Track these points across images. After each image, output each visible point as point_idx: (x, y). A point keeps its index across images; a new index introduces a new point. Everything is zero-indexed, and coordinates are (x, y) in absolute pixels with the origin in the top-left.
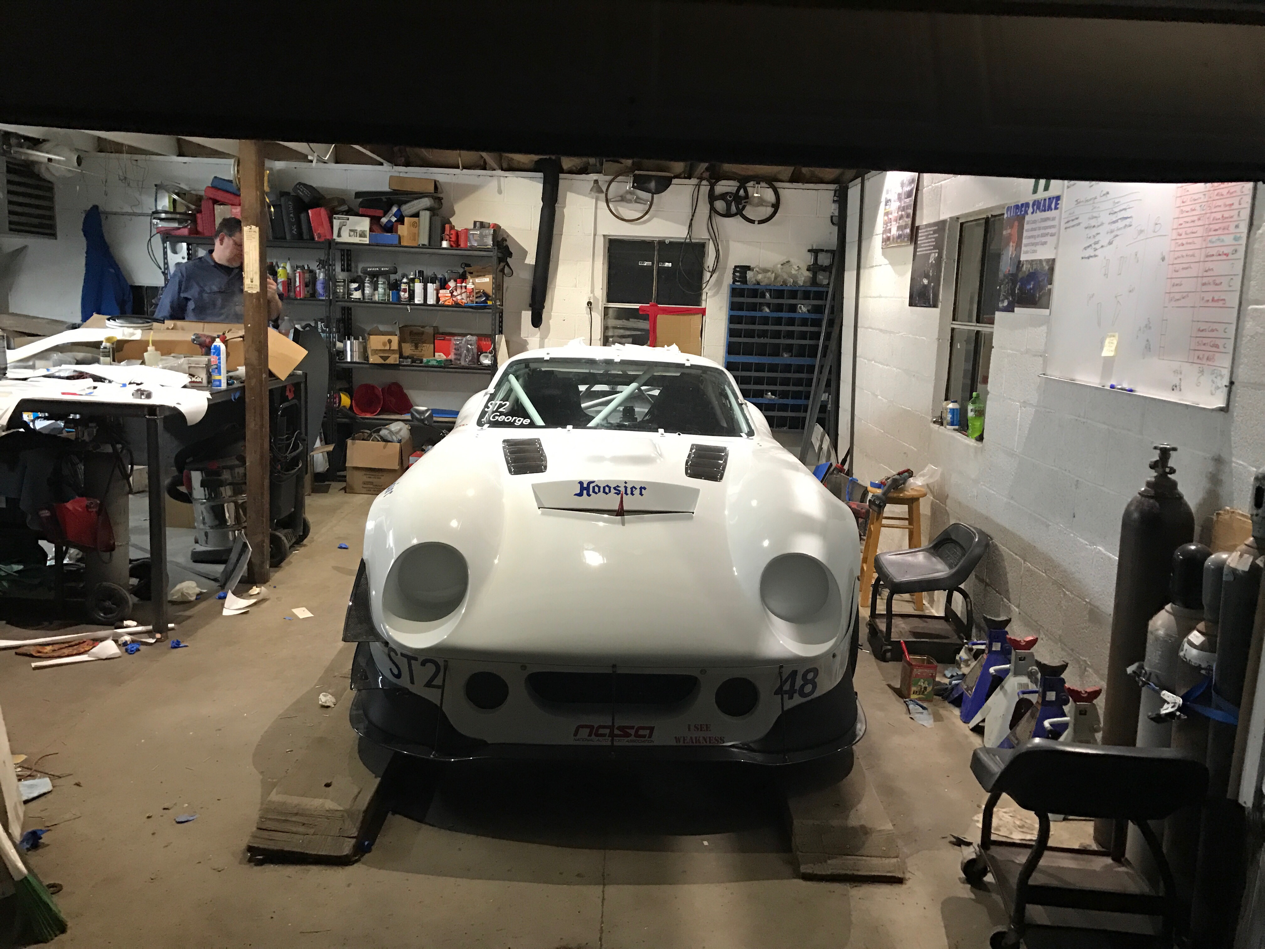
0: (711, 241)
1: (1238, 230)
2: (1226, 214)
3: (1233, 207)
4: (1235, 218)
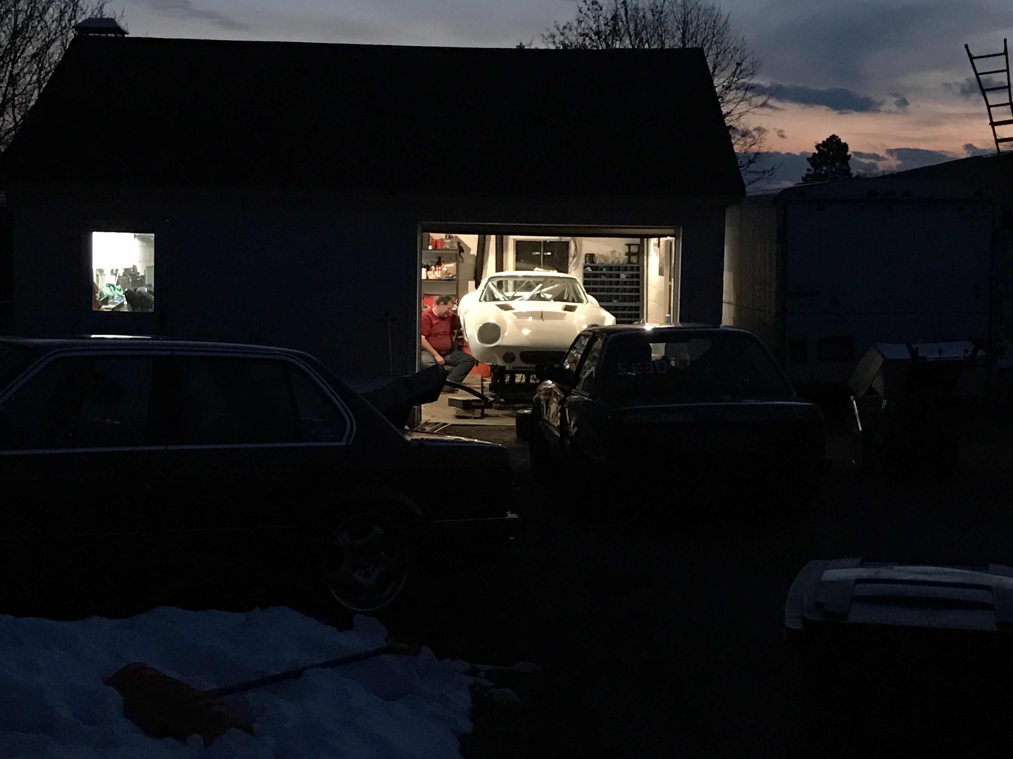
0: (572, 241)
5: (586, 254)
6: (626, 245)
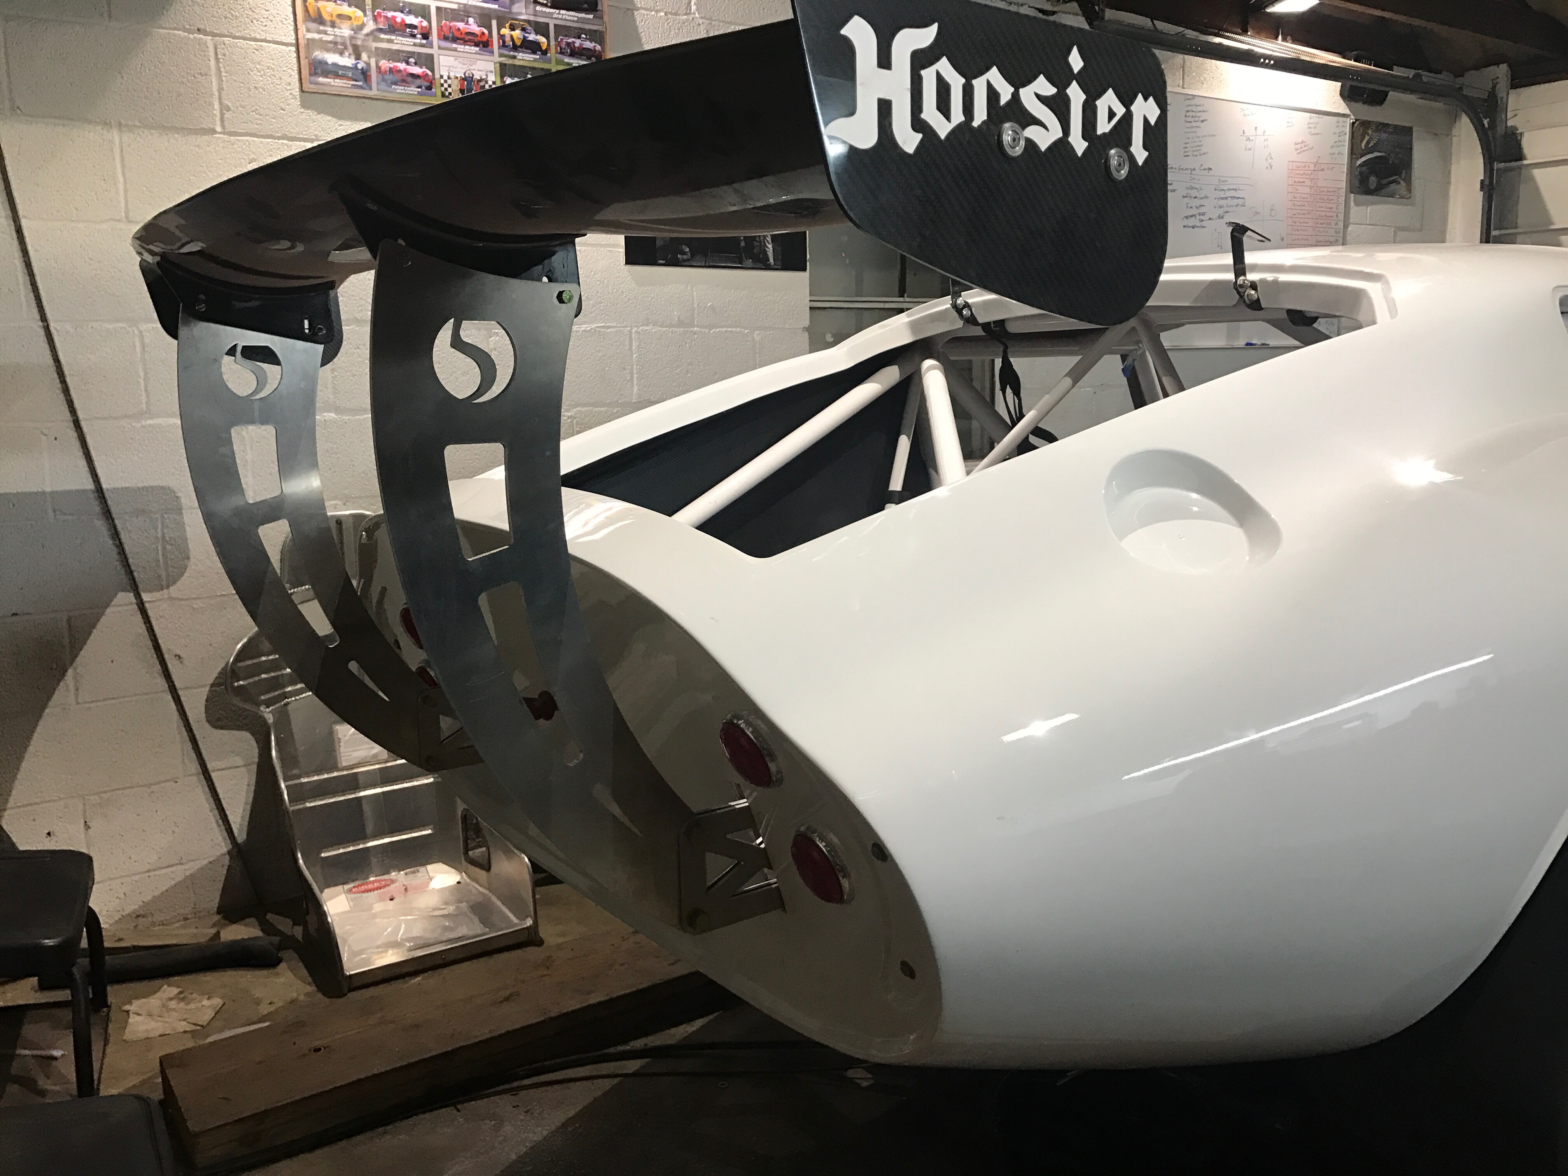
1: (1336, 227)
2: (1328, 214)
3: (1332, 210)
4: (1335, 218)
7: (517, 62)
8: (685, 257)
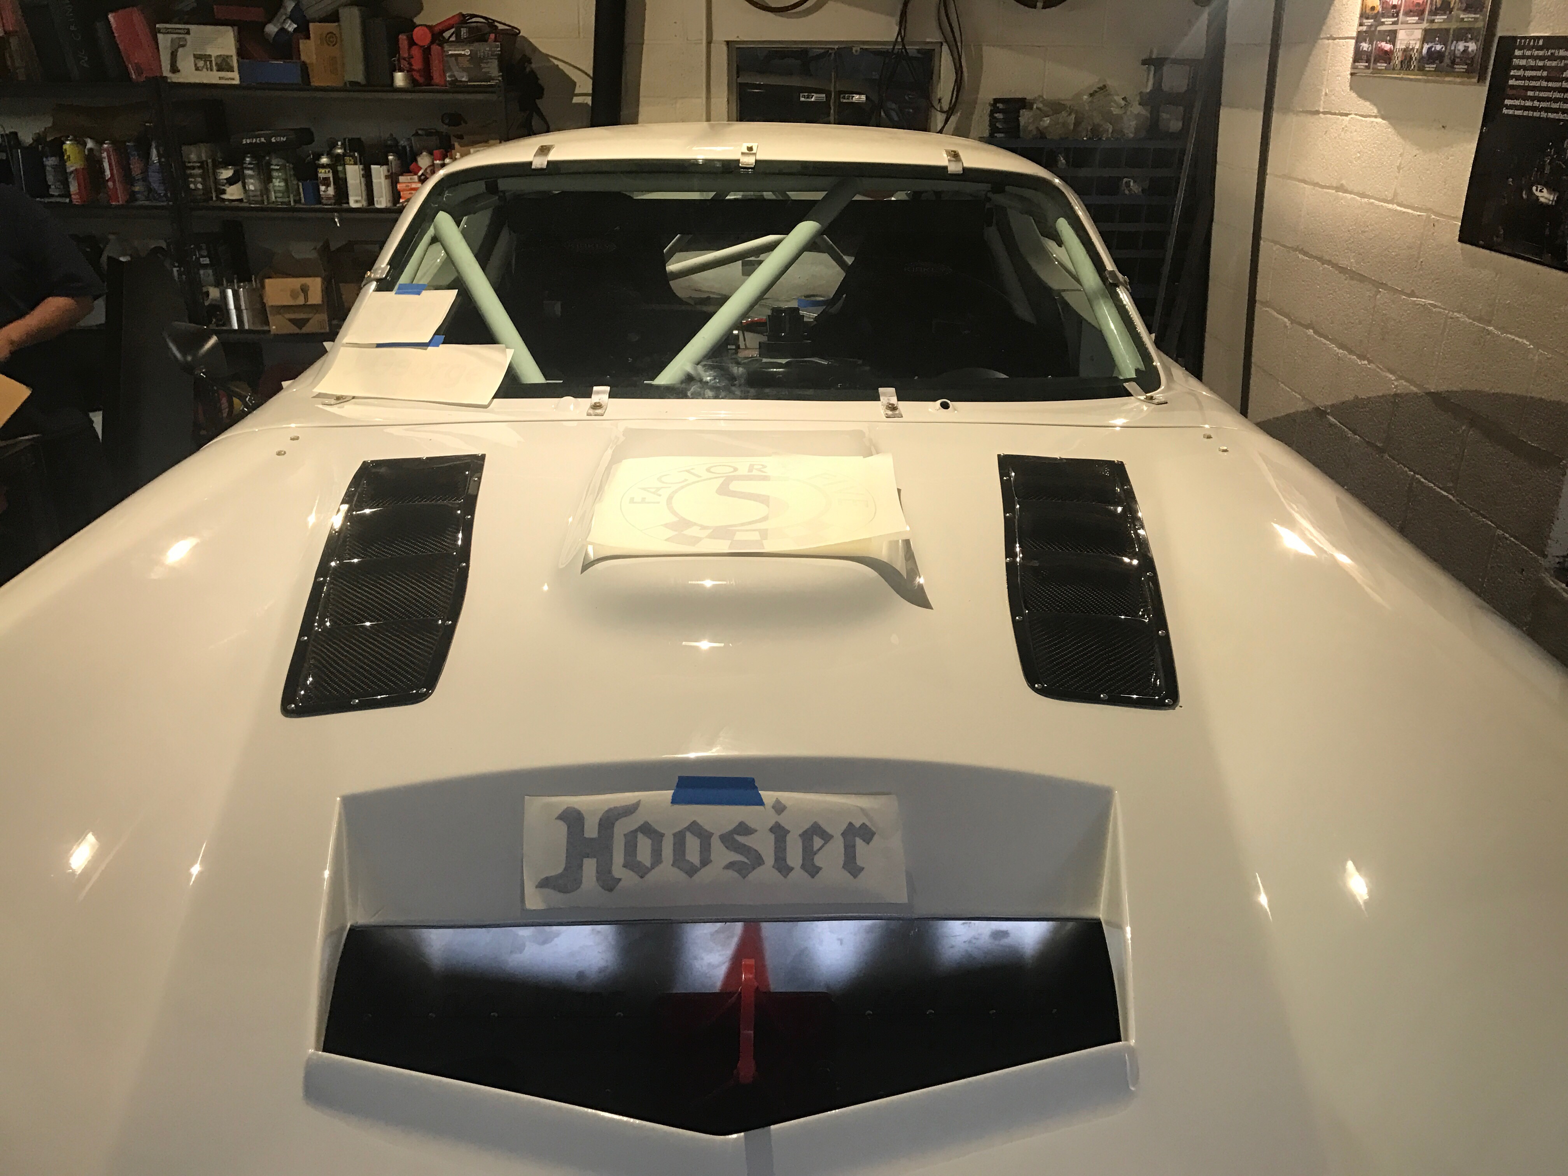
0: (945, 48)
5: (996, 101)
6: (1145, 62)
7: (1435, 26)
8: (1499, 240)
